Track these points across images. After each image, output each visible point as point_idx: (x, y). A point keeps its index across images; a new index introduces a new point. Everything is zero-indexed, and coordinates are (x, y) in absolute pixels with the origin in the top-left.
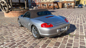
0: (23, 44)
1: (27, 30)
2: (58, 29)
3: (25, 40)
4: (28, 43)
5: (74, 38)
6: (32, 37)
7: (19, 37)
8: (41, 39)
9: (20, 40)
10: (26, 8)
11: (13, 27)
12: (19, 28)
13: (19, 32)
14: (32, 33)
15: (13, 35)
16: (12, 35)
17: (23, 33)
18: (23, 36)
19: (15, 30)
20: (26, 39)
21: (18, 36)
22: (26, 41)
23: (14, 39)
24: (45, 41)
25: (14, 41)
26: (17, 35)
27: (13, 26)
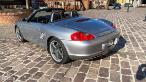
0: (34, 77)
1: (37, 49)
2: (103, 43)
3: (38, 69)
4: (45, 75)
5: (128, 58)
6: (51, 61)
7: (22, 63)
8: (70, 64)
9: (26, 70)
10: (27, 7)
11: (5, 44)
12: (19, 46)
13: (21, 53)
14: (49, 53)
15: (8, 59)
16: (6, 61)
17: (29, 55)
18: (30, 61)
19: (12, 50)
20: (39, 66)
21: (20, 62)
22: (39, 71)
23: (11, 68)
24: (79, 68)
25: (13, 72)
26: (17, 59)
27: (5, 41)
